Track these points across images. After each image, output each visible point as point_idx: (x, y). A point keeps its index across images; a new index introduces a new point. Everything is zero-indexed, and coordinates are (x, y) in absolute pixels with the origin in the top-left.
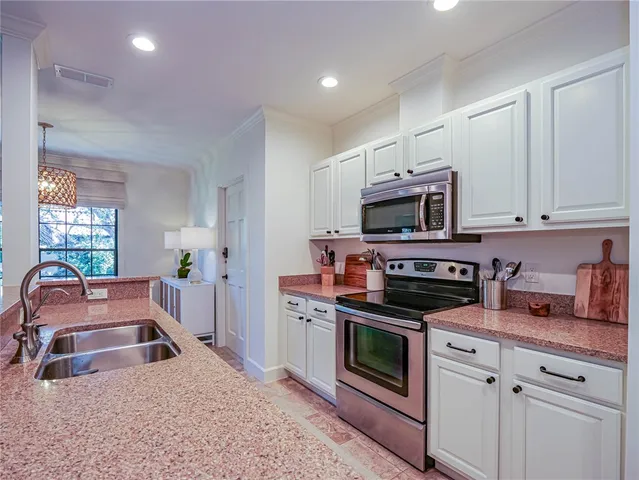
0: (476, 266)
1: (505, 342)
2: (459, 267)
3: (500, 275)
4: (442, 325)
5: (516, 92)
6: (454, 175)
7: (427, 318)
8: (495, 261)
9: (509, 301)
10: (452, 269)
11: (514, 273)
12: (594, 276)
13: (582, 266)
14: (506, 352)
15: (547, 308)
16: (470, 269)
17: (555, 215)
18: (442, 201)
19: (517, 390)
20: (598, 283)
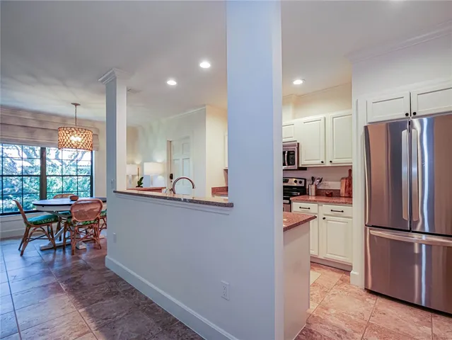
0: (305, 180)
1: (320, 203)
2: (298, 180)
3: (314, 183)
4: (297, 201)
5: (321, 116)
6: (298, 144)
7: (291, 199)
8: (313, 178)
9: (318, 193)
10: (296, 182)
11: (320, 182)
12: (346, 182)
13: (342, 179)
14: (320, 207)
15: (331, 193)
16: (303, 181)
17: (334, 161)
18: (294, 154)
19: (324, 218)
20: (347, 184)
